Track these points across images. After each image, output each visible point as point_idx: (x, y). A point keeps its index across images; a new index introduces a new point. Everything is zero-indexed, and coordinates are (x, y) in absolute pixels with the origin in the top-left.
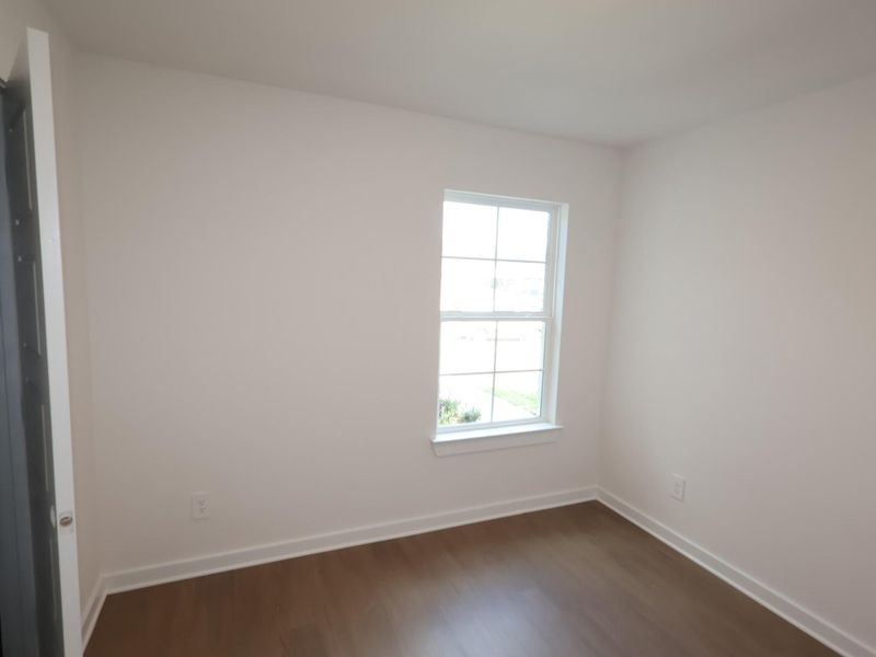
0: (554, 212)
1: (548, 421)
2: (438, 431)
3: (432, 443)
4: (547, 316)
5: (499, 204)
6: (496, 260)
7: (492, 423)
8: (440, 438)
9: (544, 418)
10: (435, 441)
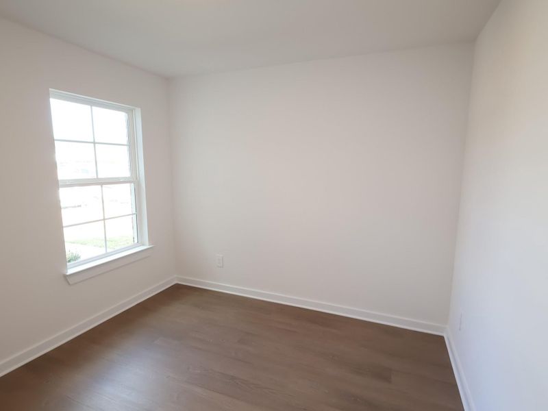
0: (130, 113)
1: (143, 245)
2: (68, 267)
3: (65, 277)
4: (133, 180)
5: (92, 104)
6: (94, 143)
7: (107, 253)
8: (70, 272)
9: (140, 243)
10: (68, 274)
